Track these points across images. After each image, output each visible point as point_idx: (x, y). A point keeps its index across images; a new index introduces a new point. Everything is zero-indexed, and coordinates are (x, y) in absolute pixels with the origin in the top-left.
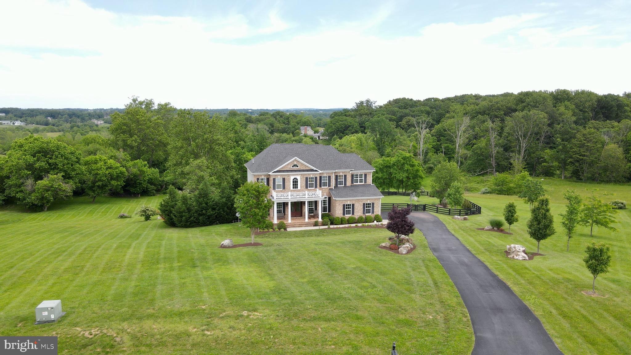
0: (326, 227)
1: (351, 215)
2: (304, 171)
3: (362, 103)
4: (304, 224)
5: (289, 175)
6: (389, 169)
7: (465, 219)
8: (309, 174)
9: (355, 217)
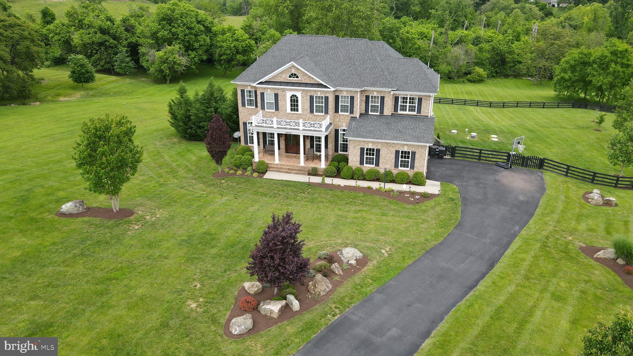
0: (321, 180)
1: (373, 166)
2: (306, 85)
4: (295, 170)
5: (284, 90)
6: (586, 68)
7: (609, 203)
8: (315, 91)
9: (379, 170)
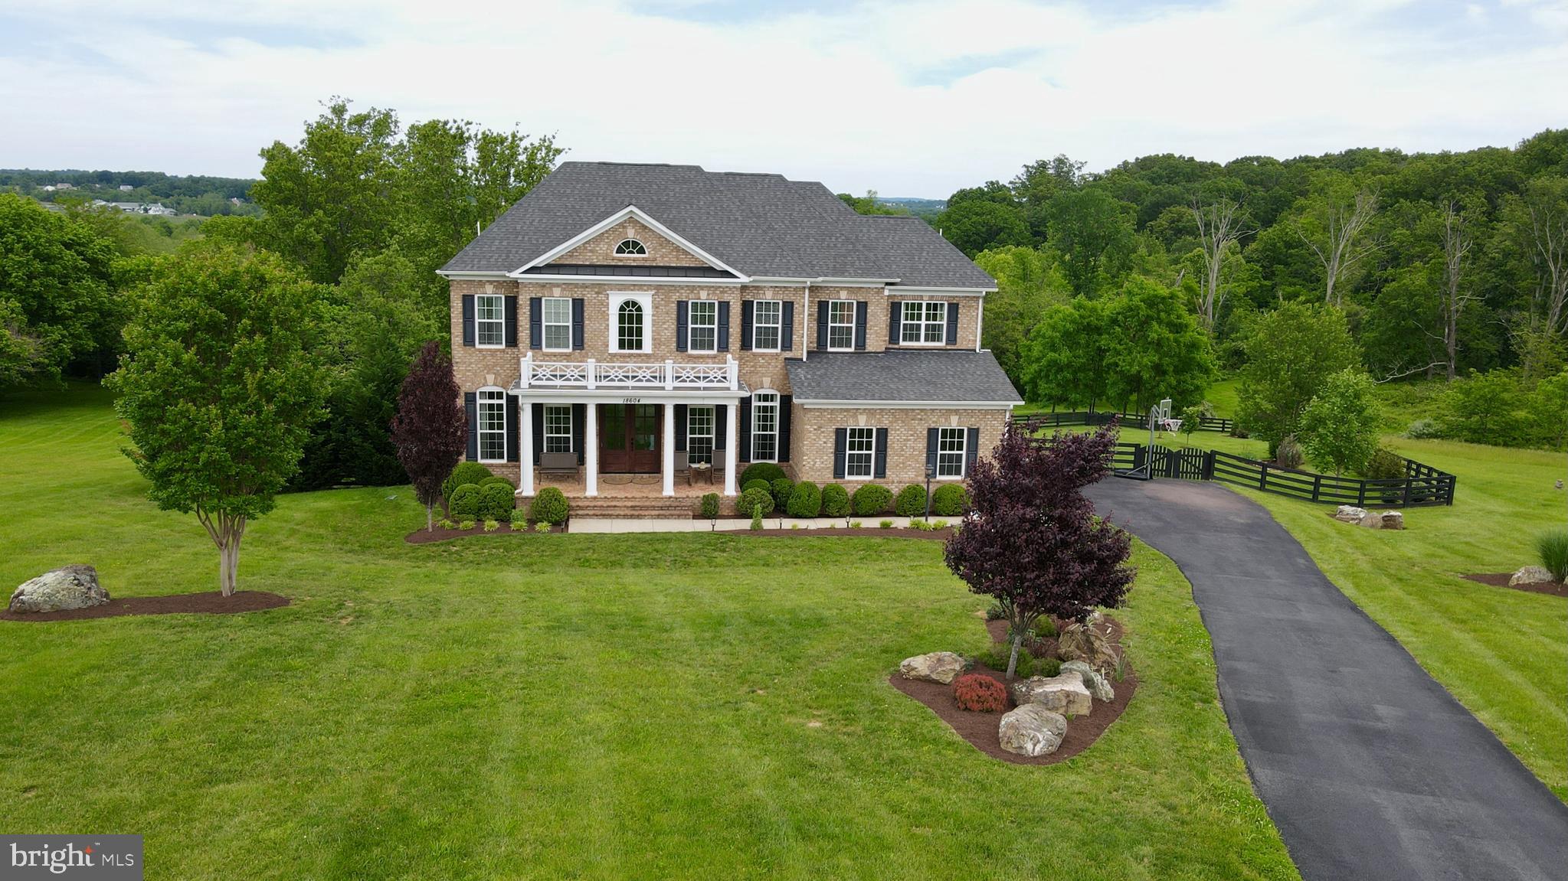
0: (745, 524)
1: (871, 477)
2: (668, 270)
3: (1043, 166)
4: (654, 508)
5: (601, 288)
6: (1096, 337)
7: (1389, 523)
8: (692, 288)
9: (886, 487)
